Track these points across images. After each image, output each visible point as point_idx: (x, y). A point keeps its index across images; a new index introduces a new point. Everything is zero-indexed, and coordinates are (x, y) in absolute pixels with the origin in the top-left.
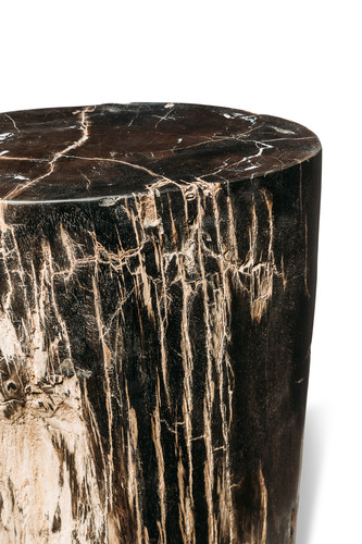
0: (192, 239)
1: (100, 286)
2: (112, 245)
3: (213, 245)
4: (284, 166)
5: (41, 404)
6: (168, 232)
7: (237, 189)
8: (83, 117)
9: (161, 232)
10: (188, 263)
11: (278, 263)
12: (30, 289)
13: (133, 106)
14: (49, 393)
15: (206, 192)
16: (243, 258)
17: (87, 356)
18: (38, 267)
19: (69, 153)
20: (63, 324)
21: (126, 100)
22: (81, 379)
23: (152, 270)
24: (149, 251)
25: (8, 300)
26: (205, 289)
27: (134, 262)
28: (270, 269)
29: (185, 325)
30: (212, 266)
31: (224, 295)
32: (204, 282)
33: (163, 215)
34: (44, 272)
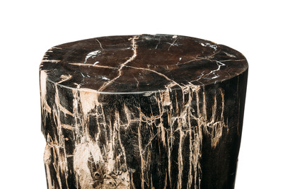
0: (185, 111)
1: (141, 132)
2: (148, 114)
3: (195, 114)
4: (230, 77)
5: (111, 183)
6: (174, 108)
7: (208, 88)
8: (134, 42)
9: (172, 108)
10: (183, 122)
11: (225, 121)
12: (108, 132)
13: (157, 36)
14: (114, 178)
15: (193, 90)
16: (209, 119)
17: (134, 162)
18: (113, 122)
19: (127, 64)
20: (123, 148)
21: (153, 33)
22: (130, 173)
23: (166, 125)
24: (165, 116)
25: (98, 136)
26: (190, 134)
27: (158, 121)
28: (221, 124)
29: (180, 150)
30: (194, 123)
31: (199, 136)
32: (190, 130)
33: (173, 100)
34: (115, 124)
